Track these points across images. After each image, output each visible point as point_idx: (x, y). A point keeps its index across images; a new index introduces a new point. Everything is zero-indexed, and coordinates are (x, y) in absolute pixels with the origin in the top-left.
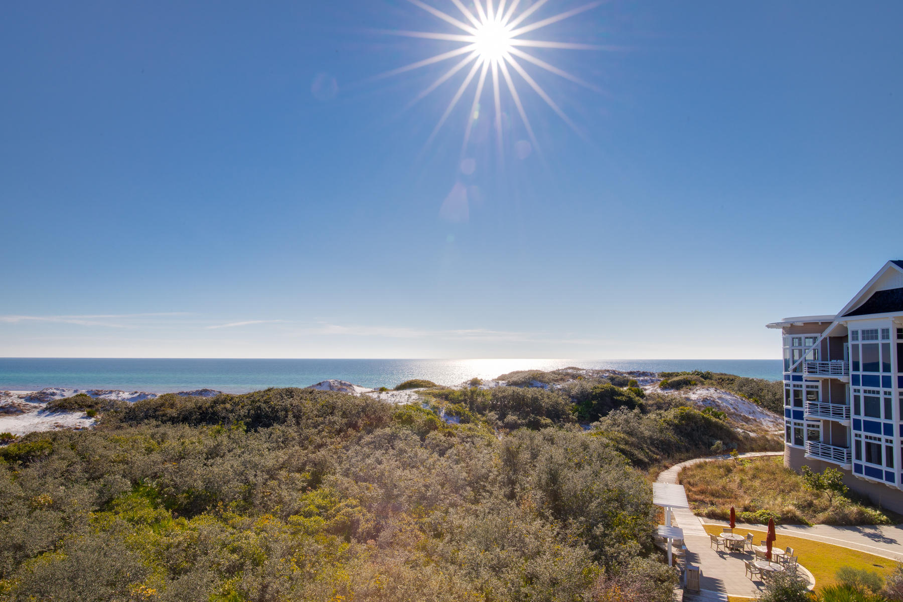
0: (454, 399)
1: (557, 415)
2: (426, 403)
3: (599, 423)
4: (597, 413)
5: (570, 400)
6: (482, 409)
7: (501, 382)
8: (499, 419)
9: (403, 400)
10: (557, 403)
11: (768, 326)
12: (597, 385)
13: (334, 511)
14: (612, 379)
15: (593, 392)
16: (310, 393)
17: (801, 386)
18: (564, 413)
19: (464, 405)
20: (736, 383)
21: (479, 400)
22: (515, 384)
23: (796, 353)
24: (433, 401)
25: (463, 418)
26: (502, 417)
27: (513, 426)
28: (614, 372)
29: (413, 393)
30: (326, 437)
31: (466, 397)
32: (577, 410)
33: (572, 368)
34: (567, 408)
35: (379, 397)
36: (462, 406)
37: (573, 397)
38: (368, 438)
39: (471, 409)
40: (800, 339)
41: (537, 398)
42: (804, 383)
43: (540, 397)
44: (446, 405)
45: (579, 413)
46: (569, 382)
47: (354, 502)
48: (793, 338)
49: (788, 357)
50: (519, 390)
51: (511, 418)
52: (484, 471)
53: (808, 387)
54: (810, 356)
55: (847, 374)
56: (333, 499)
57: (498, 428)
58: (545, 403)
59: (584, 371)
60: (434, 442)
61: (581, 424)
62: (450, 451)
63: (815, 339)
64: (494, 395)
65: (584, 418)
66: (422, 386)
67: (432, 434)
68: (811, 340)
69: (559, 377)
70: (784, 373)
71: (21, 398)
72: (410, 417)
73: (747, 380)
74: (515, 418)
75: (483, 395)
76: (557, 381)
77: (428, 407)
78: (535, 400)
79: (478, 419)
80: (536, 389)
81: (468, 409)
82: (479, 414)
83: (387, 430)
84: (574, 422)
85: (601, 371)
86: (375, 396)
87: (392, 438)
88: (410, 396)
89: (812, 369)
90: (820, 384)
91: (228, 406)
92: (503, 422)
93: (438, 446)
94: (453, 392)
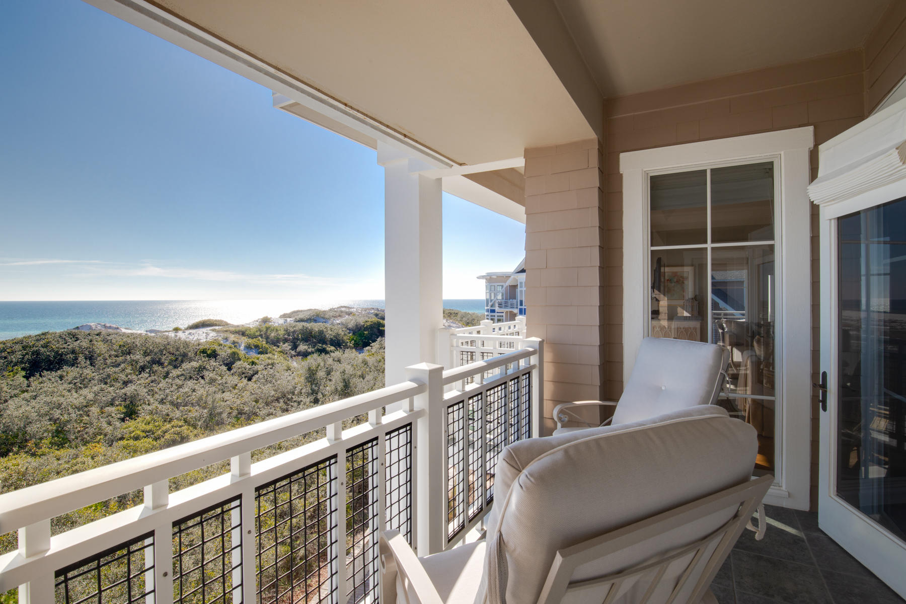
0: (250, 335)
1: (338, 343)
2: (226, 339)
3: (370, 347)
4: (368, 340)
5: (348, 331)
6: (275, 342)
7: (289, 320)
8: (292, 349)
9: (201, 338)
10: (338, 334)
11: (478, 278)
12: (367, 319)
13: (161, 432)
14: (377, 315)
15: (364, 325)
17: (495, 316)
18: (344, 342)
19: (261, 339)
20: (459, 316)
21: (273, 335)
22: (302, 320)
23: (493, 295)
24: (232, 338)
25: (261, 350)
26: (295, 347)
27: (305, 355)
28: (378, 310)
29: (209, 331)
30: (131, 374)
31: (262, 333)
32: (353, 339)
33: (345, 307)
34: (345, 338)
35: (176, 336)
36: (259, 340)
37: (349, 330)
38: (175, 372)
39: (267, 343)
40: (494, 286)
41: (323, 331)
42: (496, 314)
43: (325, 330)
44: (244, 341)
45: (355, 341)
46: (346, 318)
47: (180, 423)
48: (491, 286)
49: (488, 297)
50: (309, 325)
51: (302, 347)
52: (290, 387)
53: (498, 316)
54: (500, 297)
55: (517, 308)
56: (157, 424)
57: (291, 357)
58: (329, 335)
59: (355, 309)
60: (240, 370)
61: (356, 349)
62: (256, 376)
63: (502, 286)
64: (286, 330)
65: (359, 345)
66: (216, 325)
67: (238, 364)
68: (501, 287)
69: (337, 314)
70: (486, 308)
72: (214, 351)
73: (465, 313)
74: (306, 347)
75: (277, 330)
76: (335, 317)
77: (227, 343)
78: (321, 332)
79: (274, 350)
80: (321, 323)
81: (265, 342)
82: (274, 346)
83: (194, 364)
84: (352, 348)
85: (368, 309)
86: (172, 335)
87: (201, 369)
88: (207, 334)
89: (500, 305)
90: (504, 314)
92: (295, 352)
93: (243, 373)
94: (250, 329)
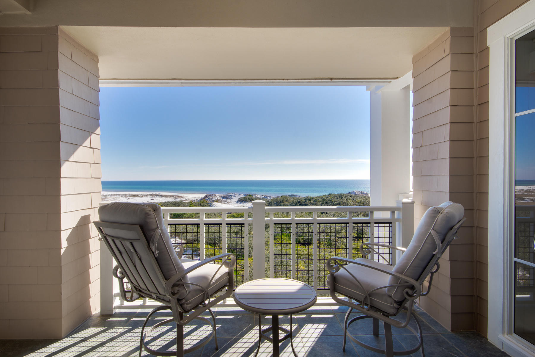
16: (351, 196)
71: (220, 197)
91: (312, 201)
